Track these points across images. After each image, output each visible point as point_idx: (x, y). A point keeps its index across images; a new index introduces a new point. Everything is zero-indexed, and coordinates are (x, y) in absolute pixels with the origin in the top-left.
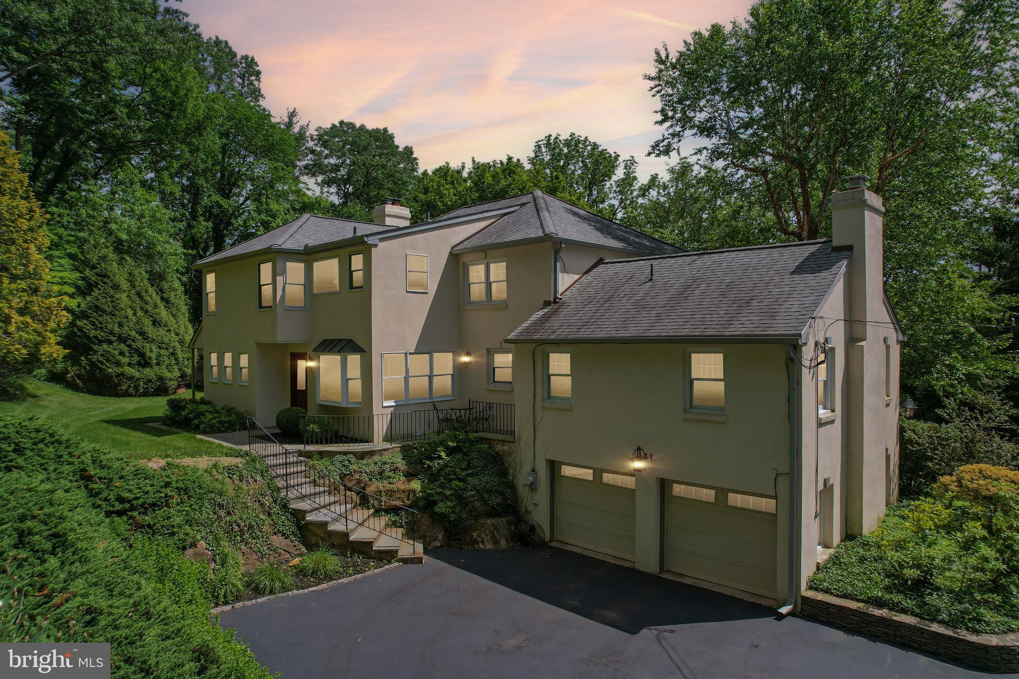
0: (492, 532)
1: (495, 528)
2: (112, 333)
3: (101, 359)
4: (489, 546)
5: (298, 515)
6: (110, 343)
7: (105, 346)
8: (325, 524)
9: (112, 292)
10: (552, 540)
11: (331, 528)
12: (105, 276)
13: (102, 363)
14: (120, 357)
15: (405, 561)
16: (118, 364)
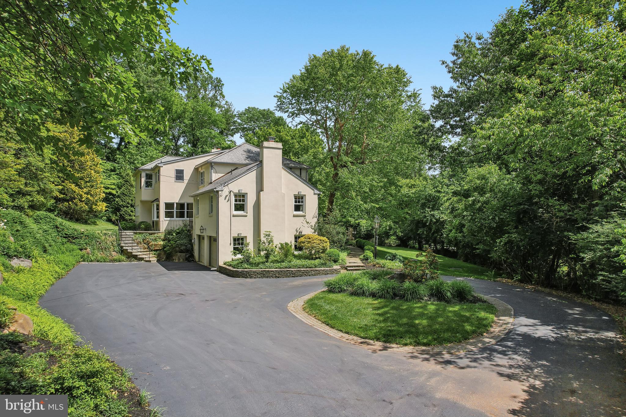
0: (179, 257)
1: (180, 256)
2: (128, 203)
3: (124, 213)
4: (177, 261)
5: (122, 247)
6: (128, 207)
7: (125, 208)
8: (127, 250)
9: (129, 188)
10: (199, 261)
11: (129, 251)
12: (127, 181)
13: (124, 215)
14: (131, 213)
15: (146, 261)
16: (130, 215)
